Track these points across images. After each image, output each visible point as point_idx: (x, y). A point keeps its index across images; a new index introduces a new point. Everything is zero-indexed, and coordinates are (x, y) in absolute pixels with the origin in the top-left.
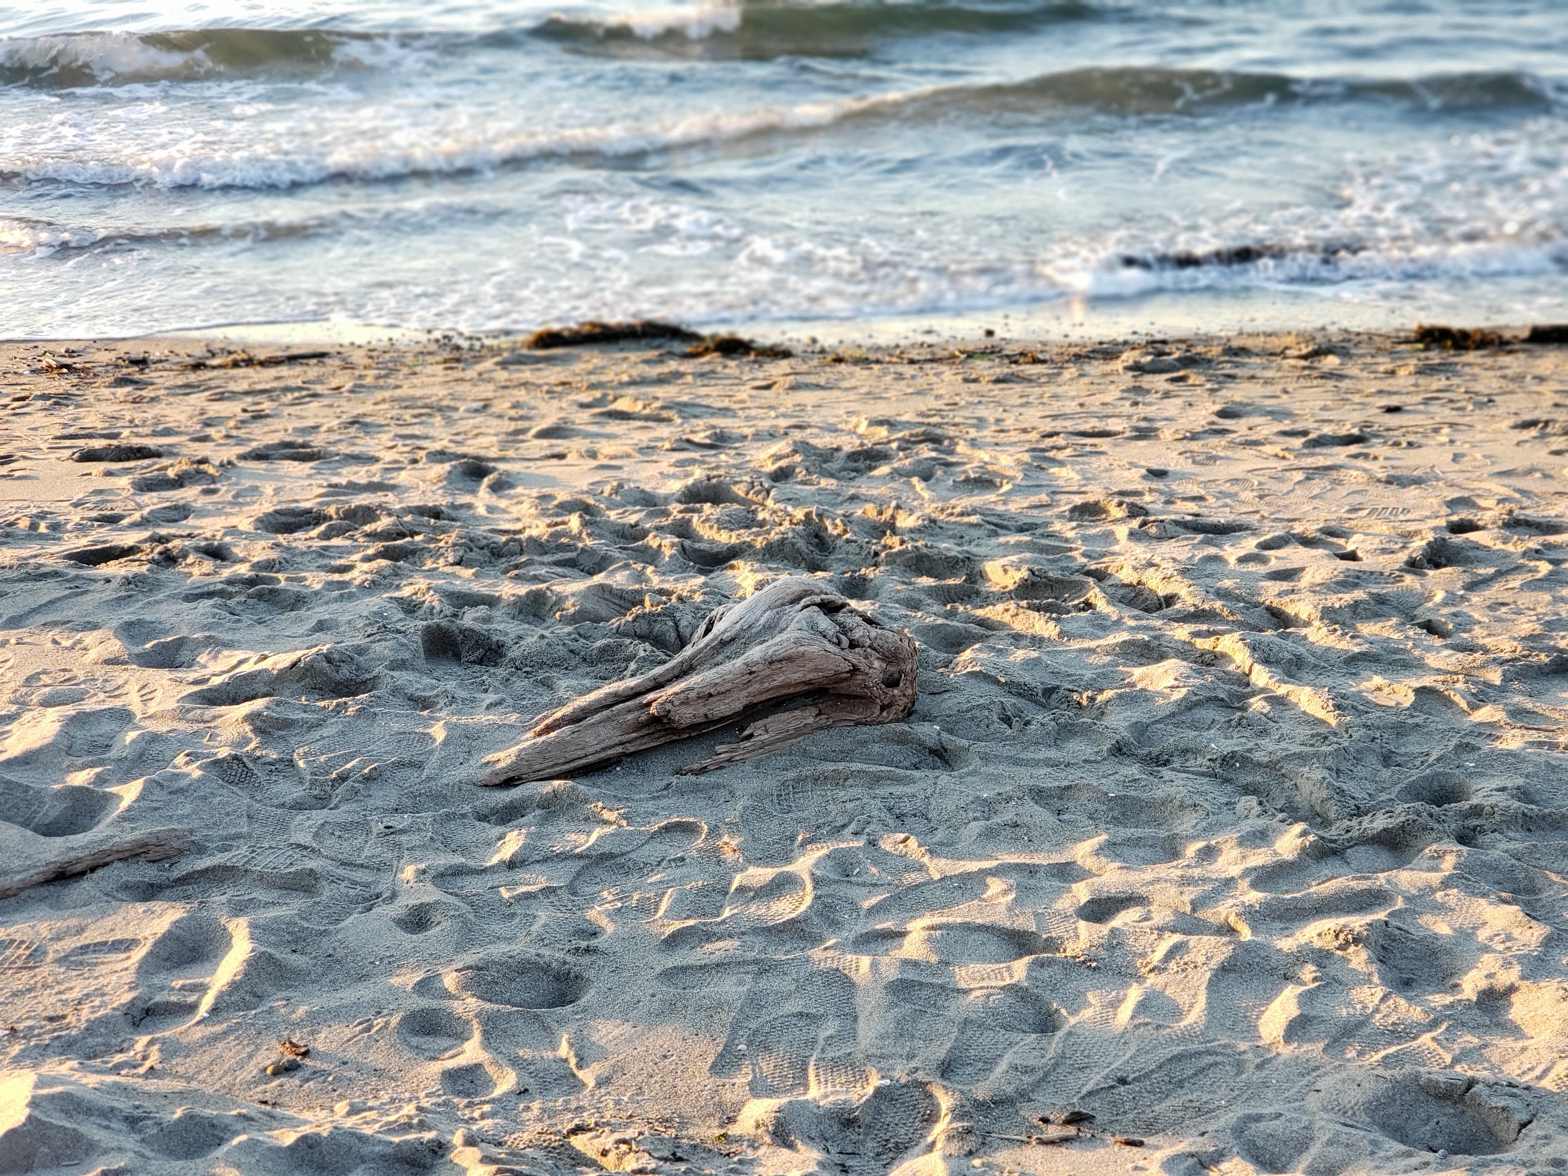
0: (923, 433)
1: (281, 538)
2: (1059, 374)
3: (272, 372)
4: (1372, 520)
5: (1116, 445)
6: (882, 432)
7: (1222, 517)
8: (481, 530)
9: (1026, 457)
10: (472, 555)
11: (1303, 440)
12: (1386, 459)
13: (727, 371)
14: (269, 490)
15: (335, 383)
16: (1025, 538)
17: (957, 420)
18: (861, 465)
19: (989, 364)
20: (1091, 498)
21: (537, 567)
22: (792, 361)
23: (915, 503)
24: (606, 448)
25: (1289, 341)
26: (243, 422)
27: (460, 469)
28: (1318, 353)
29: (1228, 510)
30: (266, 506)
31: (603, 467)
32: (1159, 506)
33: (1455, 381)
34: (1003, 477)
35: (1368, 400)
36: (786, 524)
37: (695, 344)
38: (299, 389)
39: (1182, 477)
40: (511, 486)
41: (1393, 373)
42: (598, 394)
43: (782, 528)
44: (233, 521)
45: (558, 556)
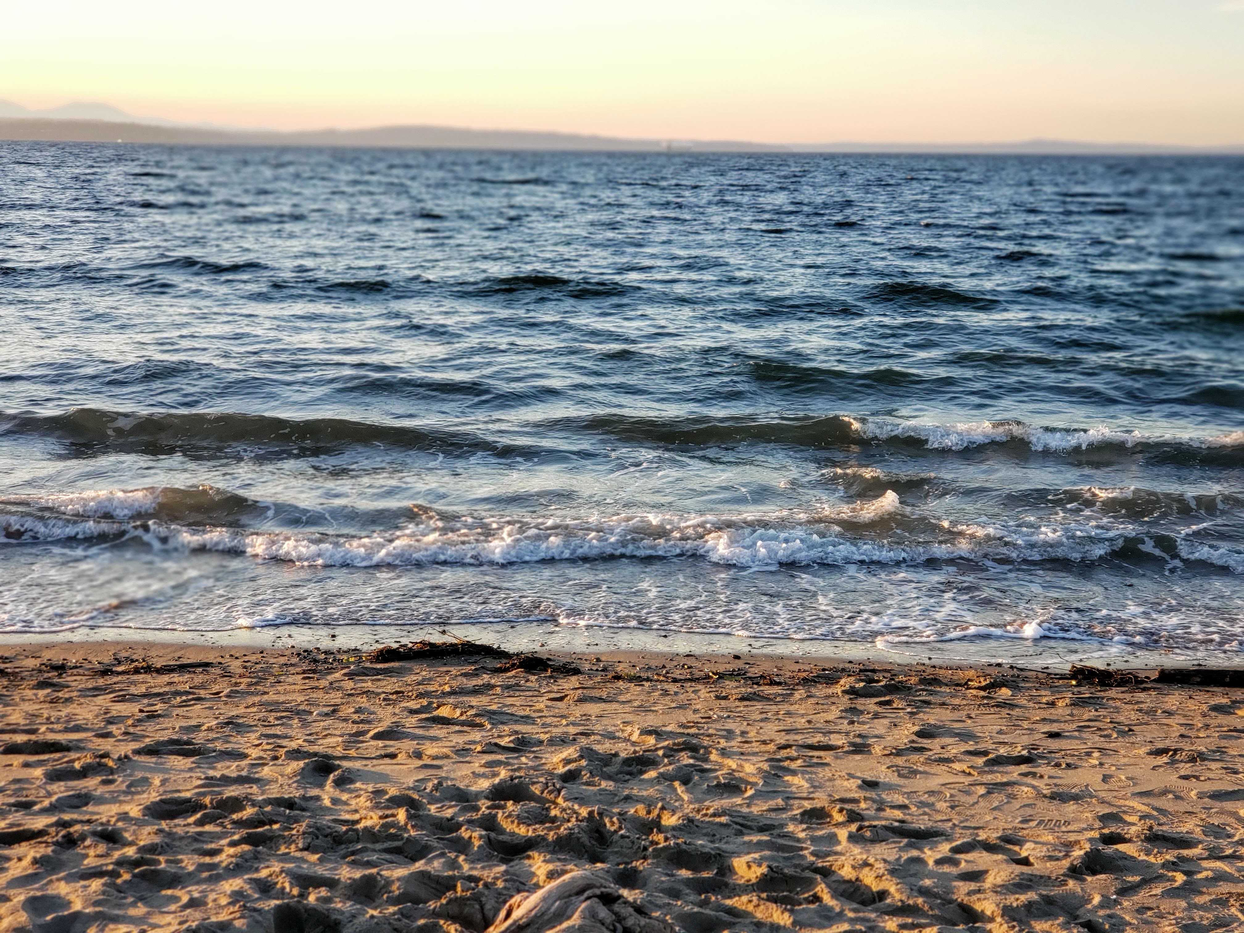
0: (684, 743)
1: (164, 825)
2: (792, 695)
3: (166, 678)
4: (1040, 830)
5: (837, 758)
6: (651, 740)
7: (922, 824)
8: (326, 820)
9: (766, 766)
10: (317, 842)
11: (985, 759)
12: (1050, 777)
13: (528, 684)
14: (157, 782)
15: (216, 688)
16: (765, 838)
17: (711, 731)
18: (634, 769)
19: (737, 684)
20: (818, 804)
21: (369, 853)
22: (581, 677)
23: (677, 804)
24: (431, 749)
25: (971, 673)
26: (139, 721)
27: (311, 766)
28: (994, 685)
29: (926, 817)
30: (152, 796)
31: (426, 766)
32: (872, 813)
33: (1102, 712)
34: (748, 783)
35: (1034, 726)
36: (573, 820)
37: (504, 661)
38: (187, 693)
39: (890, 787)
40: (352, 781)
41: (1052, 704)
42: (425, 702)
43: (570, 825)
44: (126, 808)
45: (387, 845)
